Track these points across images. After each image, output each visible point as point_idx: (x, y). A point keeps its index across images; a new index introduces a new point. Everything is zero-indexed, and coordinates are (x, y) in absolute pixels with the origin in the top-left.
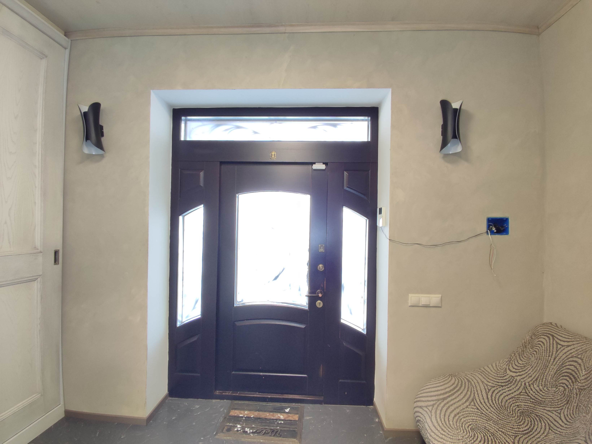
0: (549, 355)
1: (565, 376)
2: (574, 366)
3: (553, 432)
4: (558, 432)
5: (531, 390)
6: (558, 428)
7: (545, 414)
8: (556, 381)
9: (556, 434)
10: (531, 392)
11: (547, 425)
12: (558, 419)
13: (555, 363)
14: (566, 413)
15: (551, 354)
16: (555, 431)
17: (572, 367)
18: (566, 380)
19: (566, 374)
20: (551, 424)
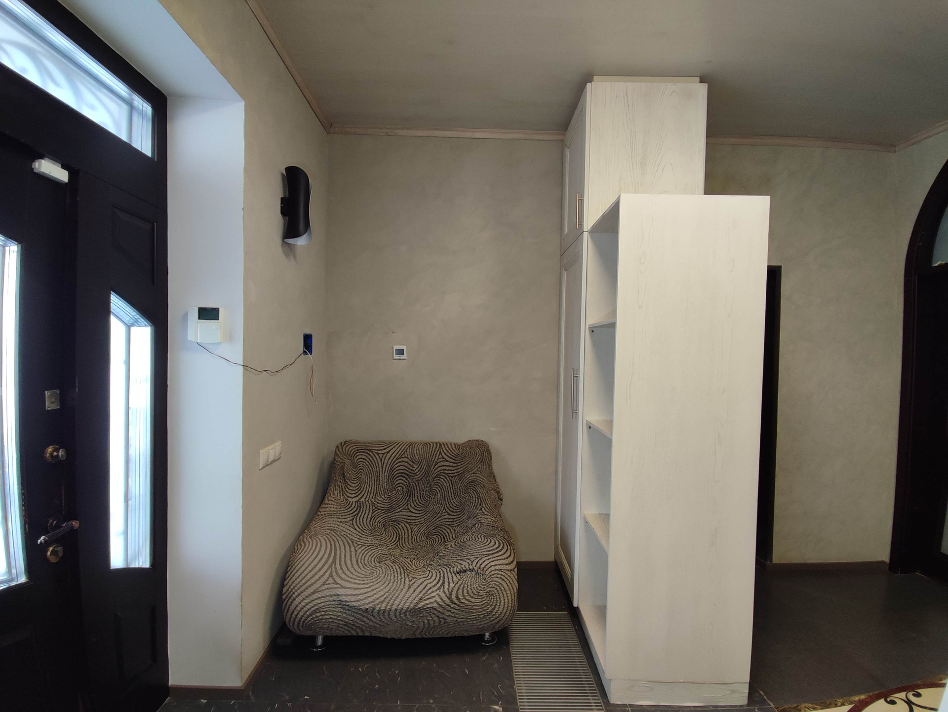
0: (376, 467)
1: (398, 477)
2: (402, 465)
3: (414, 525)
4: (418, 523)
5: (378, 503)
6: (416, 520)
7: (398, 516)
8: (392, 485)
9: (417, 525)
10: (379, 505)
11: (406, 523)
12: (410, 514)
13: (384, 471)
14: (413, 506)
15: (377, 465)
16: (415, 524)
17: (401, 467)
18: (400, 479)
19: (398, 475)
20: (408, 521)
